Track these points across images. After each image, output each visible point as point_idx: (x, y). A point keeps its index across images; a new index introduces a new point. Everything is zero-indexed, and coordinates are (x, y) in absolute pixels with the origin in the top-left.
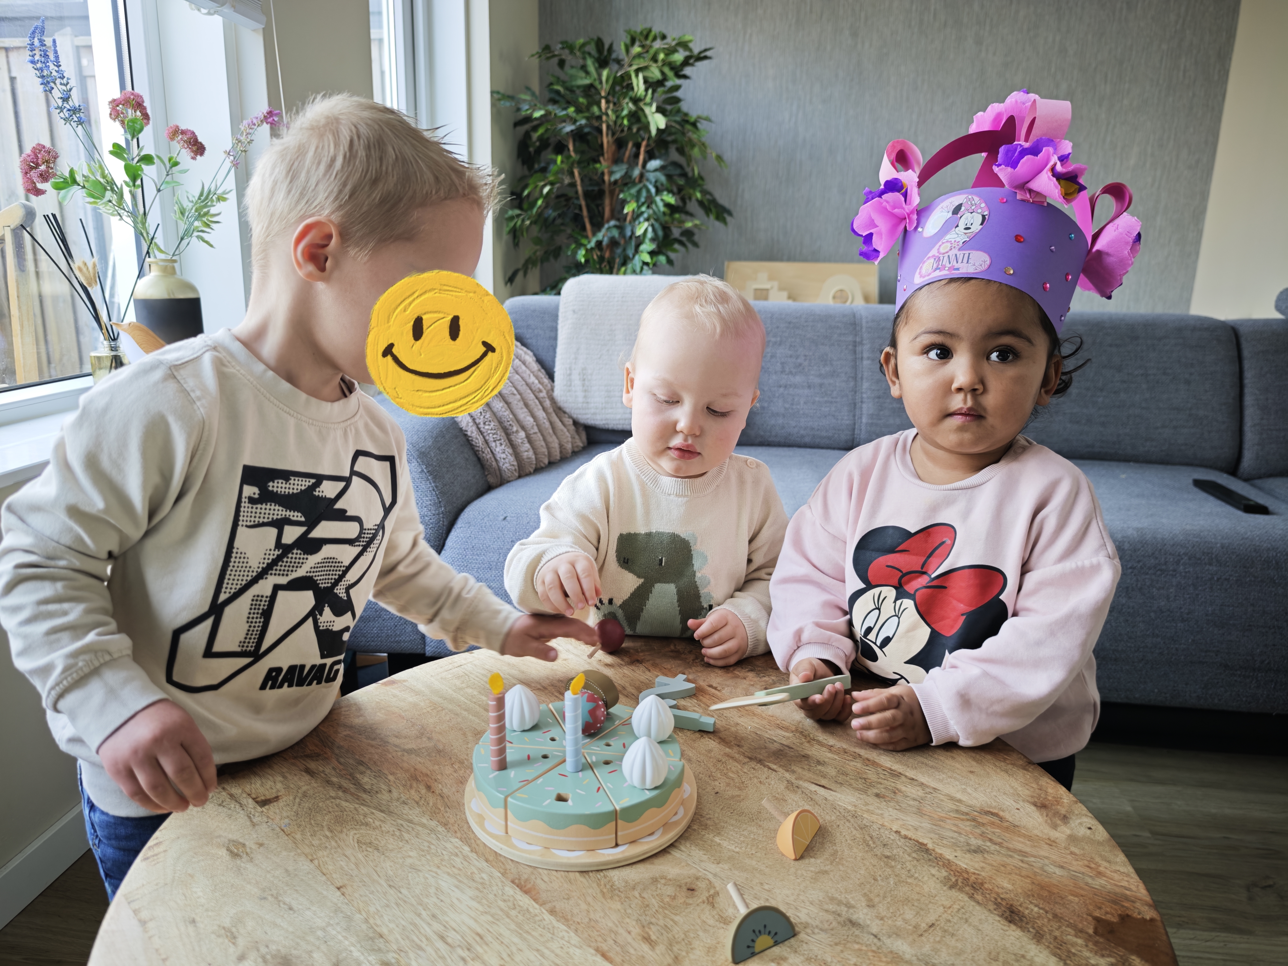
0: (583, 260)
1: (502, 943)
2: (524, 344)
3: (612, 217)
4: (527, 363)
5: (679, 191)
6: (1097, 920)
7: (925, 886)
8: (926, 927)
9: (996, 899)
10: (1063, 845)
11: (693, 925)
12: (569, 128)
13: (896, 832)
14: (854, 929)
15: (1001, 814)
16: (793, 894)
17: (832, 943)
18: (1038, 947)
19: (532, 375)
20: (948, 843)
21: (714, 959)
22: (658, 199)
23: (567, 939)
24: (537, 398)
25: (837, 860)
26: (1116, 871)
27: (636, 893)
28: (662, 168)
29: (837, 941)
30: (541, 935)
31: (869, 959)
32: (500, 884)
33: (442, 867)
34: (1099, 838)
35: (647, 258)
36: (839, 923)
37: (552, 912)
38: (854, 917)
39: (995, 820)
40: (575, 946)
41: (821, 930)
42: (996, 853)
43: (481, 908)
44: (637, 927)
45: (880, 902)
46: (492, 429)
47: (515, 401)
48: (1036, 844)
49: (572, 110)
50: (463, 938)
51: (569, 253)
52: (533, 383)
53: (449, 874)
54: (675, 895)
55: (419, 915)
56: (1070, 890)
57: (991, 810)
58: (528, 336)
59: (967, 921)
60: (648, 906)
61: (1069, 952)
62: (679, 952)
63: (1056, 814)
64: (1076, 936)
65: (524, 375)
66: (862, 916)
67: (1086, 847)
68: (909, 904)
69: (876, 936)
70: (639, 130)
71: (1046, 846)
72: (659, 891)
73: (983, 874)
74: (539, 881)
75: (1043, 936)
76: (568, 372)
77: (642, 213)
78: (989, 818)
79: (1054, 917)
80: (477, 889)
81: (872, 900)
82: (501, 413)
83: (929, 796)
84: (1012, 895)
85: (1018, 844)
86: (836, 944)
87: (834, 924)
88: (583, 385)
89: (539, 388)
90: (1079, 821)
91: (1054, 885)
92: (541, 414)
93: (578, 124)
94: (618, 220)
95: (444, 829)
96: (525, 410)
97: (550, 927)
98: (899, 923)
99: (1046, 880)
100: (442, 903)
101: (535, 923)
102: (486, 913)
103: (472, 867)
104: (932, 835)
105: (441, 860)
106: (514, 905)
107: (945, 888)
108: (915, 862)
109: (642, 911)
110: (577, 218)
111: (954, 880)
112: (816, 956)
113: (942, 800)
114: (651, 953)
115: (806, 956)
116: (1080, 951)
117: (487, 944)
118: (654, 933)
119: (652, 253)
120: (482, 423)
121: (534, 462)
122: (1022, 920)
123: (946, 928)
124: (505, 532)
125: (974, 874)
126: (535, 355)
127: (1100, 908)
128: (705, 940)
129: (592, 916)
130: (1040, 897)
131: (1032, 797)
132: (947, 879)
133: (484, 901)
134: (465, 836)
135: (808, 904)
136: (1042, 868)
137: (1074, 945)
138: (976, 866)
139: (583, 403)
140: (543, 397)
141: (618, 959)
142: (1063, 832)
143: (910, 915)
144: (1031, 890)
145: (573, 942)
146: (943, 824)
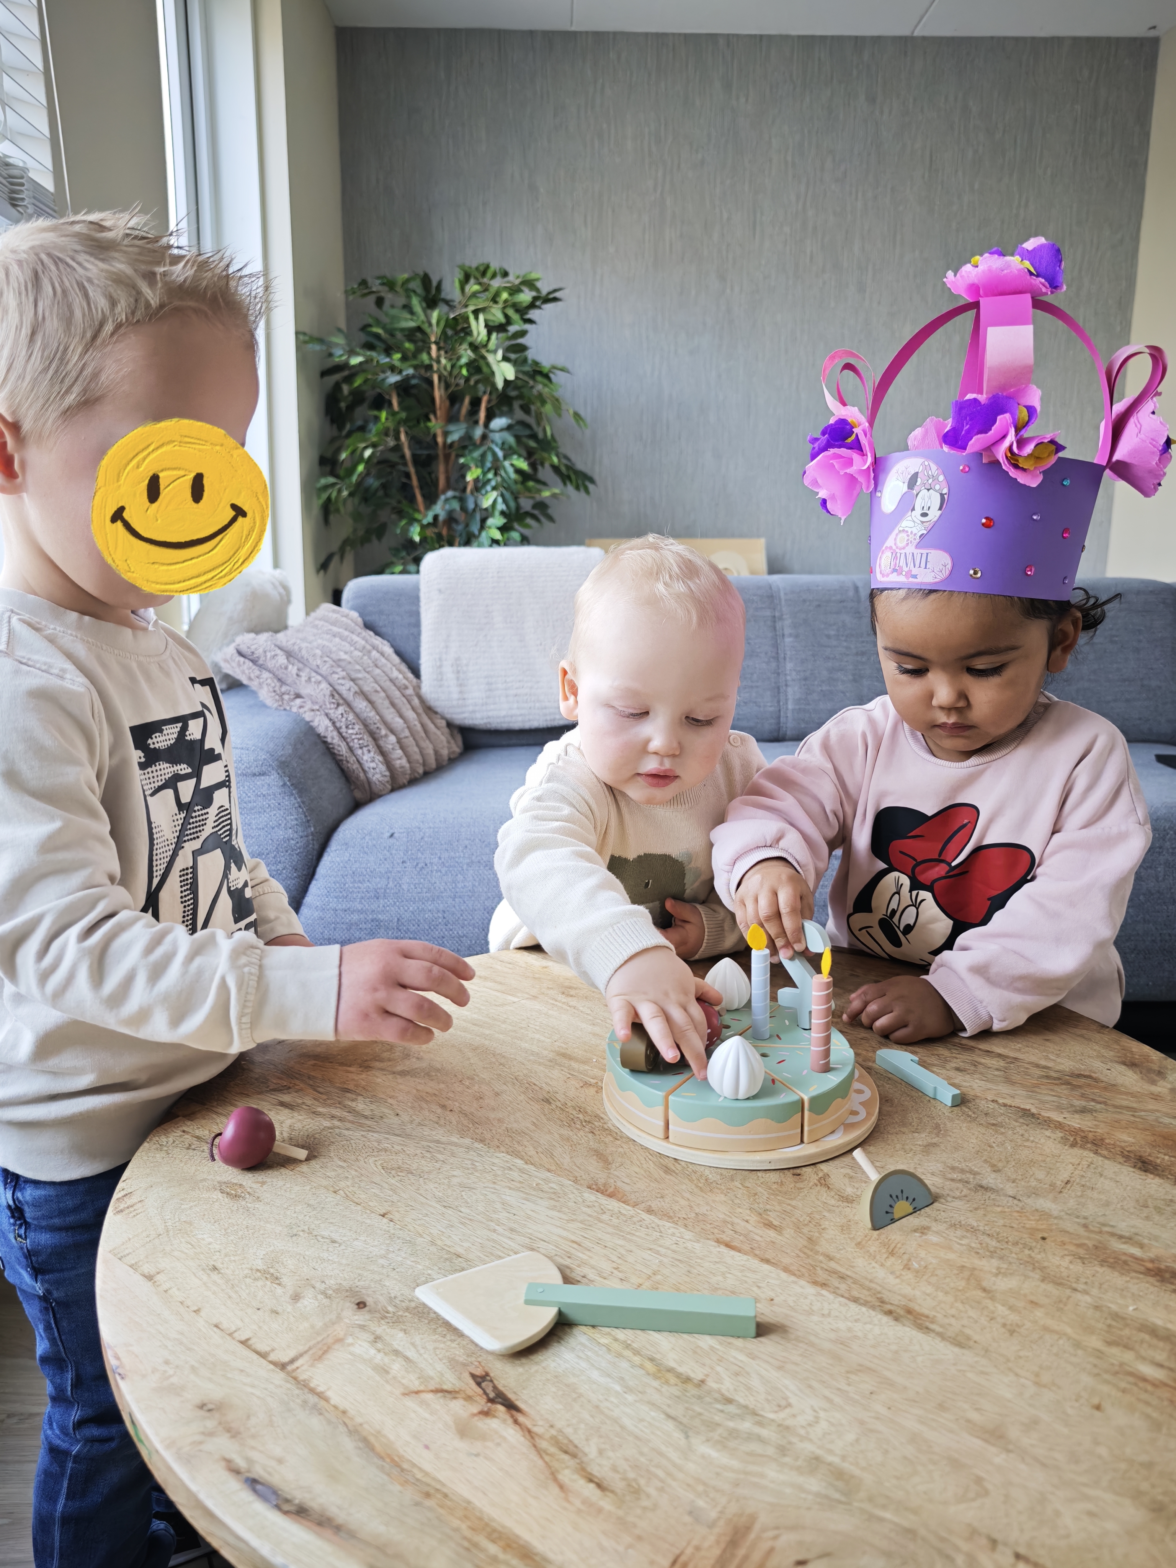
0: (417, 539)
1: (605, 1246)
2: (377, 633)
3: (448, 487)
4: (386, 655)
5: (529, 455)
7: (1045, 1148)
8: (1063, 1184)
9: (1122, 1152)
10: (1168, 1098)
11: (815, 1207)
12: (393, 379)
13: (993, 1101)
14: (988, 1194)
15: (1094, 1075)
17: (971, 1209)
19: (394, 669)
20: (1052, 1107)
21: (852, 1236)
22: (507, 464)
23: (678, 1235)
24: (403, 695)
25: (942, 1132)
27: (737, 1184)
28: (509, 428)
29: (975, 1206)
30: (648, 1235)
31: (1017, 1219)
32: (575, 1191)
33: (498, 1183)
35: (497, 535)
36: (970, 1189)
37: (650, 1211)
38: (984, 1183)
39: (1088, 1081)
40: (690, 1240)
41: (954, 1197)
42: (1104, 1111)
43: (564, 1217)
44: (753, 1216)
45: (1004, 1167)
46: (356, 734)
47: (380, 699)
48: (1141, 1100)
49: (398, 356)
51: (398, 531)
52: (397, 678)
53: (510, 1188)
54: (783, 1181)
55: (495, 1231)
57: (1083, 1073)
58: (381, 624)
59: (1101, 1175)
60: (756, 1194)
62: (811, 1233)
63: (1150, 1070)
65: (385, 669)
66: (991, 1181)
68: (1036, 1165)
69: (1014, 1197)
70: (477, 382)
71: (1152, 1101)
72: (762, 1179)
73: (1099, 1131)
74: (619, 1184)
76: (438, 664)
77: (489, 481)
78: (1083, 1080)
80: (551, 1199)
81: (995, 1166)
82: (365, 714)
83: (1013, 1066)
84: (1137, 1147)
85: (1123, 1101)
86: (976, 1209)
87: (965, 1192)
88: (458, 679)
89: (404, 685)
90: (1175, 1075)
92: (411, 715)
93: (404, 373)
94: (455, 490)
95: (482, 1145)
96: (392, 710)
97: (653, 1225)
98: (1034, 1183)
99: (1166, 1130)
100: (516, 1217)
101: (635, 1223)
102: (573, 1220)
103: (535, 1179)
104: (1032, 1101)
105: (494, 1175)
106: (602, 1209)
107: (1066, 1147)
108: (1025, 1126)
109: (751, 1199)
110: (406, 488)
111: (1072, 1139)
112: (960, 1222)
113: (1027, 1068)
114: (780, 1237)
115: (949, 1223)
118: (774, 1218)
119: (503, 529)
120: (344, 727)
121: (409, 772)
122: (1156, 1169)
123: (1083, 1183)
124: (394, 852)
125: (1090, 1131)
126: (392, 646)
128: (833, 1220)
129: (697, 1210)
130: (1166, 1146)
131: (1120, 1057)
132: (1064, 1139)
133: (565, 1210)
134: (511, 1149)
135: (929, 1175)
136: (1156, 1120)
138: (1089, 1124)
139: (459, 699)
140: (410, 695)
141: (746, 1247)
142: (1164, 1087)
143: (1041, 1175)
144: (1155, 1141)
145: (687, 1237)
146: (1037, 1090)
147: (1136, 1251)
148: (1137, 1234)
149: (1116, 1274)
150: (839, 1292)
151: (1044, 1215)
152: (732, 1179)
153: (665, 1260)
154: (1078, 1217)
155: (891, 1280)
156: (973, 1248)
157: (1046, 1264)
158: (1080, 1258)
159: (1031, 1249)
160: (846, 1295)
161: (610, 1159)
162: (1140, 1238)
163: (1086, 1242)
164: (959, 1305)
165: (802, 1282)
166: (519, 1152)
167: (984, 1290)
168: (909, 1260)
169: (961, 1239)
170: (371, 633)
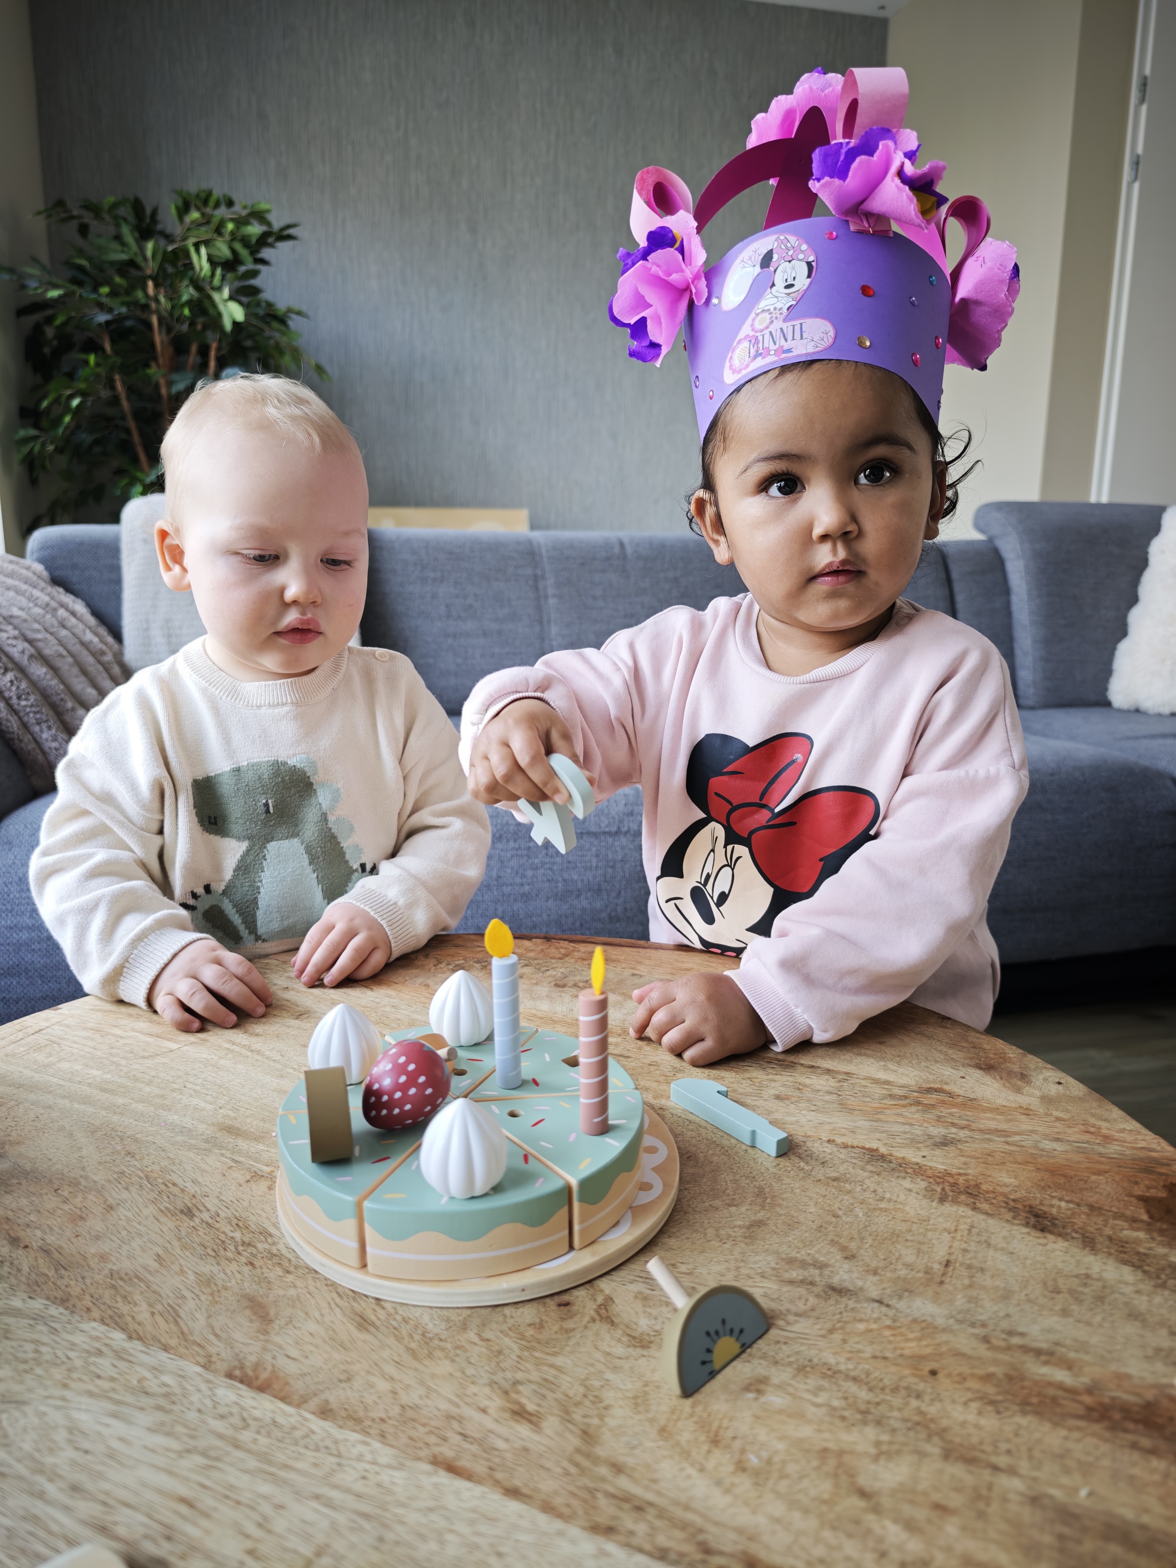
1: (238, 1503)
2: (69, 590)
4: (78, 615)
6: (1144, 1199)
7: (907, 1208)
8: (942, 1268)
9: (1006, 1203)
10: (1042, 1111)
11: (592, 1365)
12: (102, 317)
13: (829, 1141)
14: (844, 1300)
15: (946, 1087)
16: (728, 1269)
17: (823, 1332)
18: (1099, 1257)
19: (88, 631)
20: (905, 1142)
21: (650, 1415)
23: (368, 1457)
24: (99, 662)
25: (768, 1201)
26: (1123, 1130)
27: (472, 1335)
29: (828, 1325)
30: (315, 1465)
31: (890, 1342)
32: (204, 1387)
33: (72, 1384)
34: (1077, 1093)
36: (818, 1296)
37: (325, 1412)
38: (836, 1281)
39: (942, 1097)
40: (389, 1467)
41: (797, 1314)
42: (969, 1140)
43: (175, 1445)
44: (494, 1397)
45: (859, 1248)
46: (32, 706)
47: (66, 665)
48: (1010, 1117)
49: (106, 291)
50: (150, 1517)
52: (91, 642)
53: (90, 1394)
54: (541, 1321)
56: (1088, 1168)
57: (932, 1086)
58: (74, 580)
59: (989, 1245)
60: (500, 1352)
61: (1138, 1253)
62: (587, 1420)
63: (1010, 1073)
64: (1132, 1229)
65: (76, 631)
66: (846, 1277)
67: (1070, 1108)
68: (900, 1239)
69: (880, 1302)
71: (1023, 1117)
72: (511, 1322)
73: (969, 1171)
74: (282, 1362)
75: (1093, 1239)
76: (145, 626)
78: (933, 1098)
79: (1090, 1210)
80: (159, 1408)
81: (846, 1248)
82: (45, 682)
83: (845, 1084)
84: (1023, 1192)
85: (988, 1122)
86: (831, 1331)
87: (812, 1300)
88: (169, 643)
89: (101, 649)
90: (1041, 1077)
91: (1065, 1165)
93: (116, 312)
95: (61, 1310)
96: (82, 679)
97: (328, 1443)
98: (903, 1272)
99: (1051, 1161)
100: (89, 1457)
101: (296, 1443)
102: (188, 1451)
103: (139, 1369)
104: (878, 1135)
105: (69, 1370)
106: (244, 1420)
107: (934, 1204)
108: (876, 1177)
109: (493, 1364)
110: (125, 446)
111: (939, 1189)
112: (810, 1361)
113: (866, 1086)
114: (537, 1437)
115: (795, 1366)
116: (1150, 1249)
117: (206, 1515)
118: (528, 1398)
120: (15, 697)
122: (1054, 1225)
123: (968, 1262)
125: (960, 1174)
126: (89, 605)
127: (1137, 1183)
128: (621, 1386)
129: (405, 1399)
130: (1058, 1187)
131: (971, 1059)
132: (929, 1190)
133: (179, 1429)
134: (109, 1312)
135: (758, 1279)
136: (1036, 1147)
137: (1138, 1241)
138: (957, 1163)
140: (109, 663)
141: (480, 1468)
142: (1032, 1095)
143: (909, 1256)
144: (1042, 1180)
145: (383, 1460)
146: (882, 1117)
147: (1061, 1376)
148: (1057, 1344)
149: (1047, 1426)
150: (635, 1541)
151: (927, 1328)
152: (464, 1327)
153: (342, 1519)
154: (973, 1325)
155: (719, 1500)
156: (834, 1409)
157: (945, 1423)
158: (992, 1403)
159: (918, 1396)
160: (647, 1547)
161: (272, 1312)
162: (1064, 1350)
163: (992, 1369)
164: (827, 1534)
165: (574, 1531)
166: (121, 1316)
167: (863, 1494)
168: (743, 1451)
169: (816, 1395)
170: (61, 590)
